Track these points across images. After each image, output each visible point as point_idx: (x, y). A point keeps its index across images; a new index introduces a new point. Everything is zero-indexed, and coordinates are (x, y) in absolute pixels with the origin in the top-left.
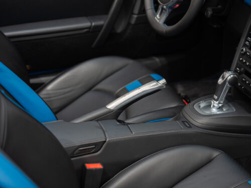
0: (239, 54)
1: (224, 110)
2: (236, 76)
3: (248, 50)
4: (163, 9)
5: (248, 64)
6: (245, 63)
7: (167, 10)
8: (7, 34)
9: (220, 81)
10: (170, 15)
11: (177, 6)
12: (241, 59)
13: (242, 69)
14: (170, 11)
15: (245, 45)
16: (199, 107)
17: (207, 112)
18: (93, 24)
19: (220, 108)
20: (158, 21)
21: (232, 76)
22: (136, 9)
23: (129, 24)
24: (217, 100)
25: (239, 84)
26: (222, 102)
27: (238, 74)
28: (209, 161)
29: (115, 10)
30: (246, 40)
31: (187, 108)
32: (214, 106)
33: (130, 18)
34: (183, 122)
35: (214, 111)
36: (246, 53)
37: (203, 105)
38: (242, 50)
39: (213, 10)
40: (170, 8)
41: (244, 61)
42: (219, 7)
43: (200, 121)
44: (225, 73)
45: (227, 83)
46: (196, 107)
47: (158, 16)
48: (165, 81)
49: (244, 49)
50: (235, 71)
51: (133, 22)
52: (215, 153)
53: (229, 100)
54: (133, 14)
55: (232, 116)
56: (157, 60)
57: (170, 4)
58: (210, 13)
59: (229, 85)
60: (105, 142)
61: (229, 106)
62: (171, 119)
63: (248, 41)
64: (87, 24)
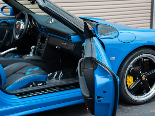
0: (37, 43)
9: (31, 48)
14: (20, 34)
20: (17, 37)
22: (12, 39)
23: (10, 43)
26: (32, 54)
28: (27, 65)
29: (5, 39)
31: (24, 56)
33: (11, 41)
37: (28, 55)
46: (26, 56)
51: (11, 42)
52: (29, 64)
54: (11, 40)
58: (29, 33)
59: (33, 49)
63: (39, 40)
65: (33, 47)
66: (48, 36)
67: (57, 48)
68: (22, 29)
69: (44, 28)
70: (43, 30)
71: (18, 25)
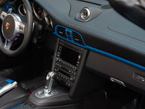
0: (55, 61)
1: (52, 93)
2: (55, 74)
3: (59, 59)
4: (8, 41)
5: (60, 66)
6: (59, 66)
7: (11, 41)
10: (13, 44)
11: (16, 39)
12: (56, 64)
13: (58, 69)
14: (12, 42)
15: (57, 57)
16: (38, 94)
17: (43, 97)
19: (50, 93)
20: (6, 48)
21: (53, 74)
24: (47, 89)
25: (58, 78)
26: (50, 89)
27: (56, 73)
30: (57, 54)
31: (31, 97)
32: (46, 92)
34: (30, 105)
35: (47, 95)
36: (58, 60)
37: (40, 93)
38: (56, 59)
39: (37, 39)
40: (12, 40)
41: (58, 65)
42: (40, 37)
43: (40, 103)
44: (49, 73)
45: (51, 78)
46: (36, 95)
47: (5, 46)
48: (16, 83)
49: (57, 59)
50: (54, 71)
53: (54, 87)
55: (57, 96)
56: (7, 71)
57: (12, 38)
58: (36, 41)
59: (52, 79)
61: (54, 91)
62: (23, 104)
63: (59, 54)
65: (51, 74)
66: (86, 51)
67: (112, 81)
68: (17, 33)
69: (73, 32)
70: (71, 36)
71: (7, 24)
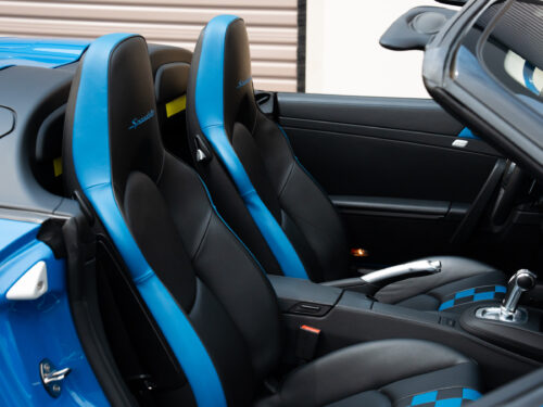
8: (335, 202)
9: (511, 280)
16: (484, 311)
18: (451, 210)
23: (510, 223)
34: (448, 319)
46: (480, 310)
51: (515, 220)
60: (332, 307)
64: (444, 209)
